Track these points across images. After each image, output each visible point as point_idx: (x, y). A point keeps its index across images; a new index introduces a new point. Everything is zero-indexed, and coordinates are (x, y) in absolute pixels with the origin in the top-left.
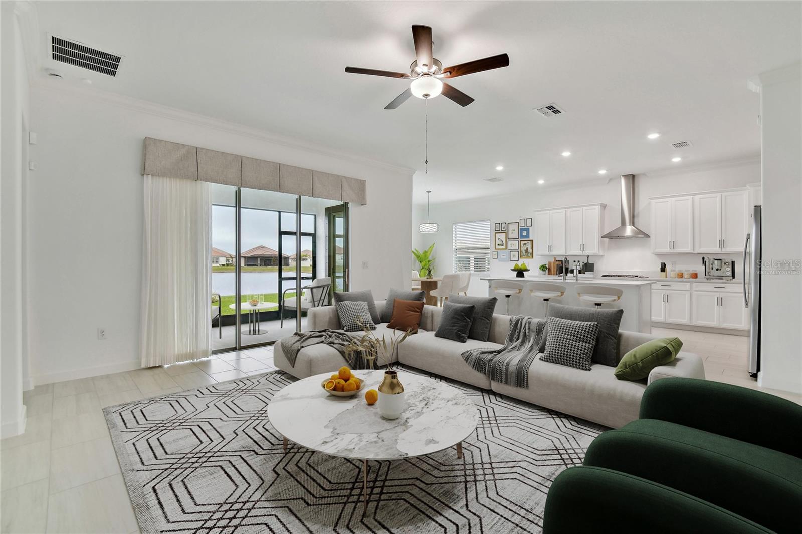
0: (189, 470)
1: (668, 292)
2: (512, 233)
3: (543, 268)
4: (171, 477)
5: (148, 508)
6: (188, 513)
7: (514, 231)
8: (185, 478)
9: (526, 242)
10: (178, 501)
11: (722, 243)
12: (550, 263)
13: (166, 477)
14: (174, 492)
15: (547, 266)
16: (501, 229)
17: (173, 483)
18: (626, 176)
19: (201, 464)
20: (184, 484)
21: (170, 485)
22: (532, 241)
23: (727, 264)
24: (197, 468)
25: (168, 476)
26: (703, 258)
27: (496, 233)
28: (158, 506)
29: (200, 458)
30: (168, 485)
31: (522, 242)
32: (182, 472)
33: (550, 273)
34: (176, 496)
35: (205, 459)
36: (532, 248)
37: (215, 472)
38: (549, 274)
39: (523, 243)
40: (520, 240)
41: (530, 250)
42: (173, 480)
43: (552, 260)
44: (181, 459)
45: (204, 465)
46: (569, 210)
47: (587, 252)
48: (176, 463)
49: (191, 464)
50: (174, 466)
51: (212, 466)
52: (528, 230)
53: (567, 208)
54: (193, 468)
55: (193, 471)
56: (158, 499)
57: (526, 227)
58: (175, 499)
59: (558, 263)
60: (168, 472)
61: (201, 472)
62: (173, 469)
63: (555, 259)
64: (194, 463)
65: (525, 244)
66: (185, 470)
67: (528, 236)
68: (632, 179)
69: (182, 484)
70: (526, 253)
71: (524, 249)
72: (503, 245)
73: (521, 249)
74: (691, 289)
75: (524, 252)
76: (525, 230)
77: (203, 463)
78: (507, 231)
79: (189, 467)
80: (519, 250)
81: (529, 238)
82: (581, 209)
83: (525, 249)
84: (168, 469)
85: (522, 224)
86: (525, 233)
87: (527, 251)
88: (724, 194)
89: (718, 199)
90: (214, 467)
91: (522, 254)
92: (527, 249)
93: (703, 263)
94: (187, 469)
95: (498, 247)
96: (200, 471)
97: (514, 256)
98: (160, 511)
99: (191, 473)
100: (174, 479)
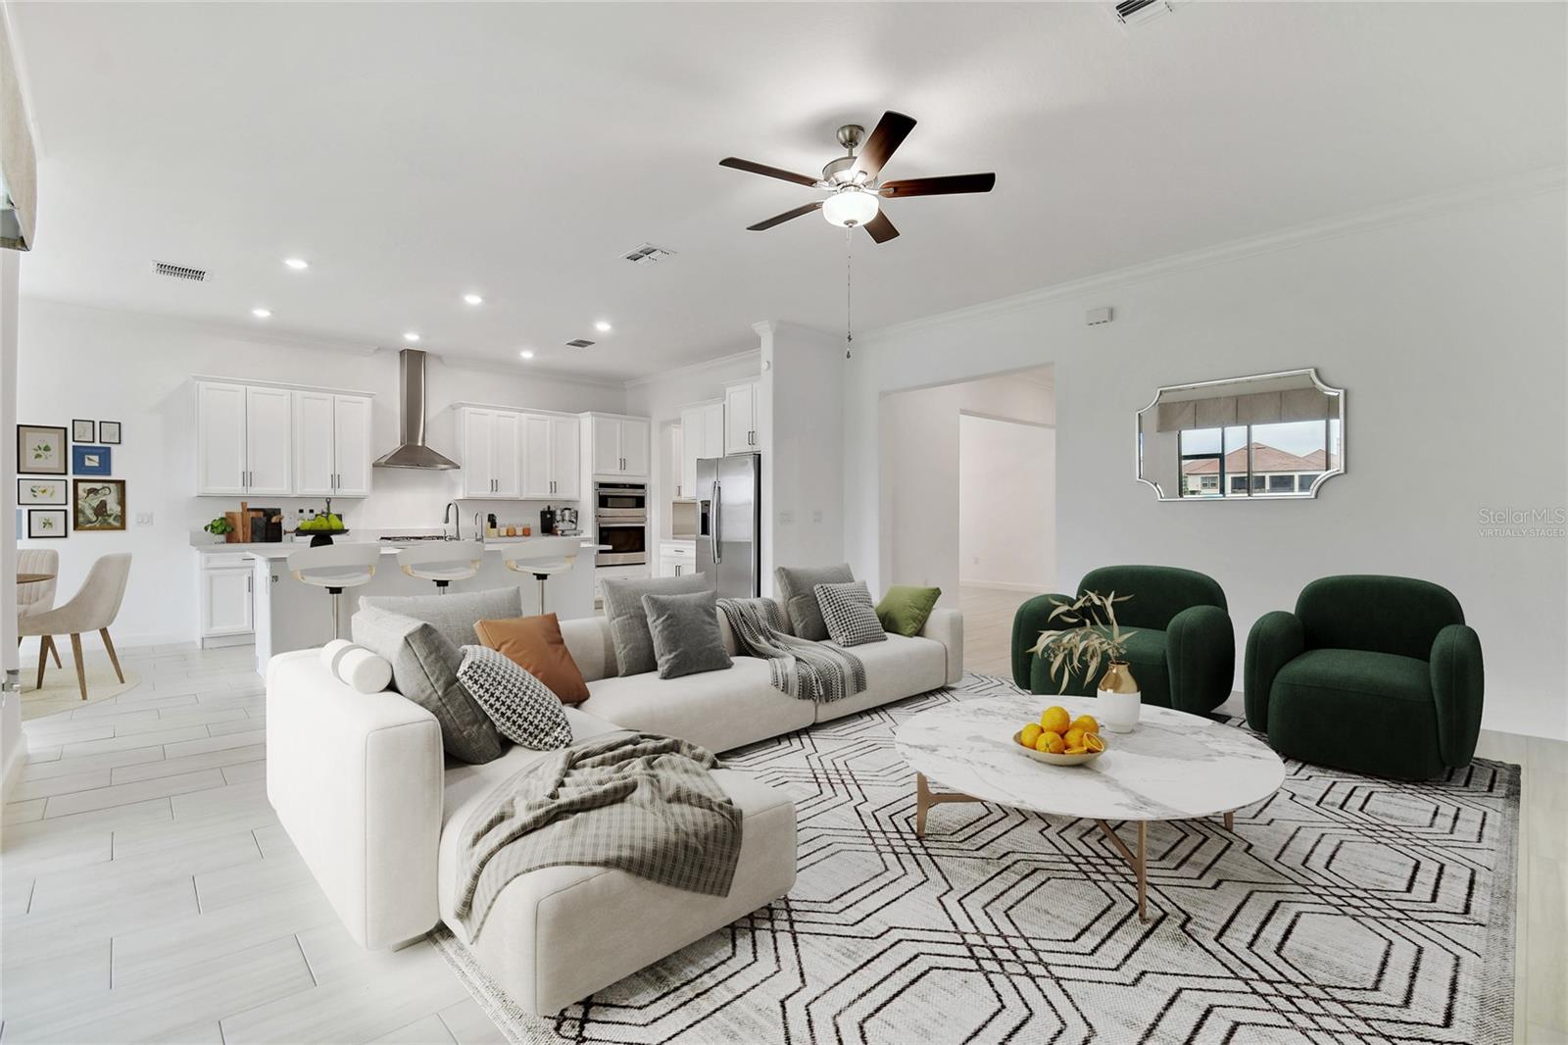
0: (1339, 994)
2: (39, 456)
4: (1393, 1013)
5: (1482, 1000)
6: (1415, 944)
7: (48, 449)
8: (1365, 989)
9: (98, 486)
10: (1416, 968)
12: (231, 516)
13: (1402, 1022)
14: (1411, 986)
17: (1398, 1001)
19: (1303, 987)
20: (1378, 982)
21: (1407, 1002)
22: (122, 484)
24: (1322, 987)
25: (1396, 1022)
28: (1460, 987)
29: (1289, 998)
30: (1412, 1006)
31: (81, 485)
32: (1359, 1003)
33: (231, 541)
34: (1413, 977)
35: (1283, 988)
36: (122, 502)
37: (1301, 954)
39: (84, 486)
40: (70, 477)
41: (113, 507)
42: (1393, 1006)
43: (237, 509)
44: (1328, 1032)
45: (1301, 980)
48: (1351, 1032)
49: (1322, 1003)
50: (1362, 1028)
51: (1291, 965)
52: (105, 455)
53: (294, 388)
54: (1327, 993)
55: (1336, 987)
56: (1452, 998)
57: (97, 445)
58: (1419, 974)
60: (1388, 1029)
61: (1321, 975)
62: (1370, 1026)
63: (243, 505)
64: (1314, 999)
65: (92, 491)
66: (1350, 1002)
67: (105, 466)
69: (1382, 986)
70: (97, 515)
71: (88, 505)
73: (76, 505)
75: (88, 512)
76: (93, 451)
77: (1297, 986)
79: (1334, 1000)
80: (70, 508)
81: (109, 474)
83: (95, 503)
84: (1384, 1036)
85: (82, 434)
86: (93, 461)
87: (101, 510)
90: (1290, 962)
91: (81, 519)
92: (103, 504)
94: (1342, 1003)
96: (1321, 977)
97: (48, 523)
98: (1462, 979)
99: (1345, 988)
100: (1389, 1006)
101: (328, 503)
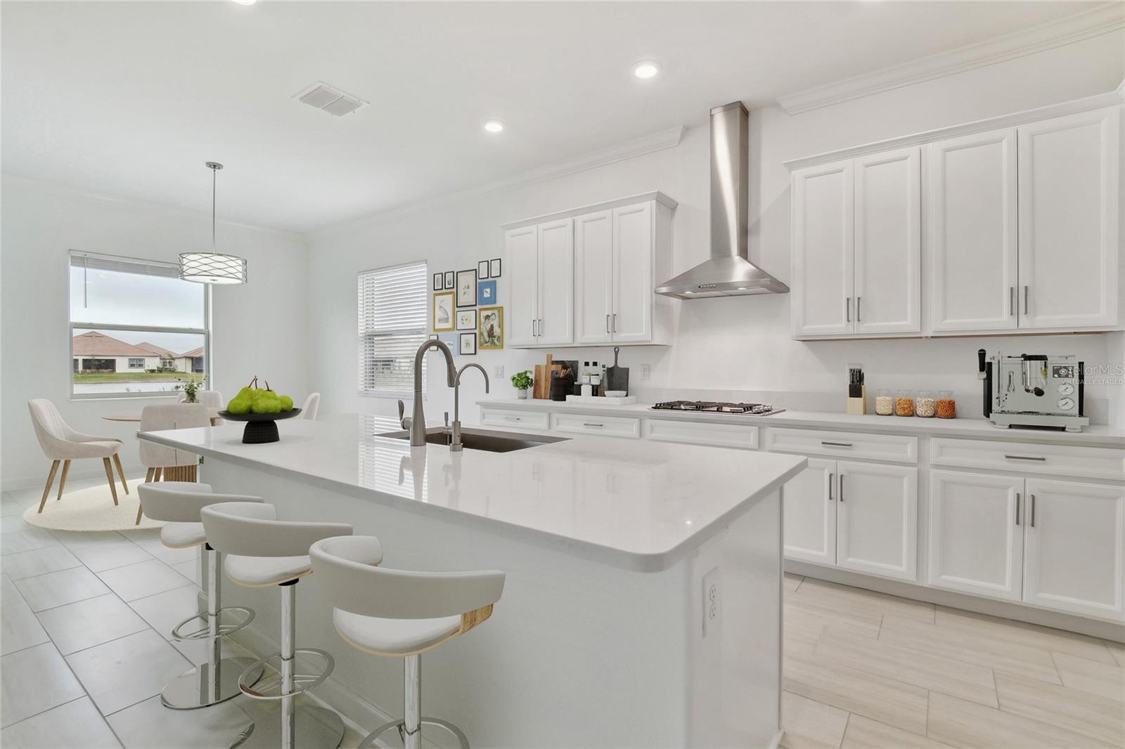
1: (843, 467)
2: (465, 293)
3: (523, 382)
7: (468, 287)
9: (489, 313)
11: (1020, 299)
12: (538, 368)
15: (532, 376)
16: (445, 284)
18: (728, 108)
22: (500, 310)
23: (1063, 372)
26: (982, 354)
27: (435, 295)
31: (482, 312)
33: (536, 395)
36: (501, 326)
38: (535, 397)
39: (484, 313)
40: (477, 308)
41: (497, 331)
43: (543, 361)
46: (580, 219)
47: (622, 337)
52: (493, 286)
53: (575, 213)
57: (490, 279)
59: (554, 367)
63: (549, 357)
65: (487, 317)
67: (493, 299)
68: (742, 114)
70: (489, 336)
71: (485, 327)
72: (447, 320)
73: (480, 328)
74: (919, 457)
75: (486, 334)
76: (488, 285)
78: (455, 290)
80: (477, 331)
81: (495, 303)
82: (607, 213)
83: (488, 327)
85: (483, 274)
86: (487, 293)
88: (1025, 130)
89: (1005, 148)
91: (482, 340)
92: (492, 327)
93: (982, 369)
95: (438, 326)
97: (468, 344)
101: (616, 353)
